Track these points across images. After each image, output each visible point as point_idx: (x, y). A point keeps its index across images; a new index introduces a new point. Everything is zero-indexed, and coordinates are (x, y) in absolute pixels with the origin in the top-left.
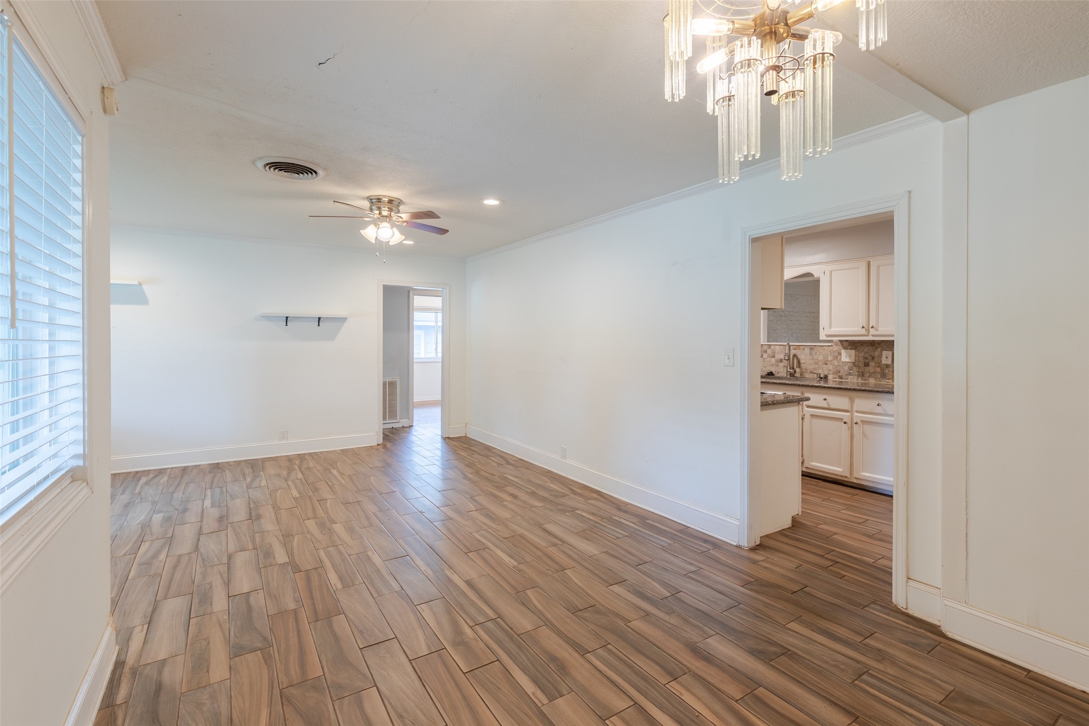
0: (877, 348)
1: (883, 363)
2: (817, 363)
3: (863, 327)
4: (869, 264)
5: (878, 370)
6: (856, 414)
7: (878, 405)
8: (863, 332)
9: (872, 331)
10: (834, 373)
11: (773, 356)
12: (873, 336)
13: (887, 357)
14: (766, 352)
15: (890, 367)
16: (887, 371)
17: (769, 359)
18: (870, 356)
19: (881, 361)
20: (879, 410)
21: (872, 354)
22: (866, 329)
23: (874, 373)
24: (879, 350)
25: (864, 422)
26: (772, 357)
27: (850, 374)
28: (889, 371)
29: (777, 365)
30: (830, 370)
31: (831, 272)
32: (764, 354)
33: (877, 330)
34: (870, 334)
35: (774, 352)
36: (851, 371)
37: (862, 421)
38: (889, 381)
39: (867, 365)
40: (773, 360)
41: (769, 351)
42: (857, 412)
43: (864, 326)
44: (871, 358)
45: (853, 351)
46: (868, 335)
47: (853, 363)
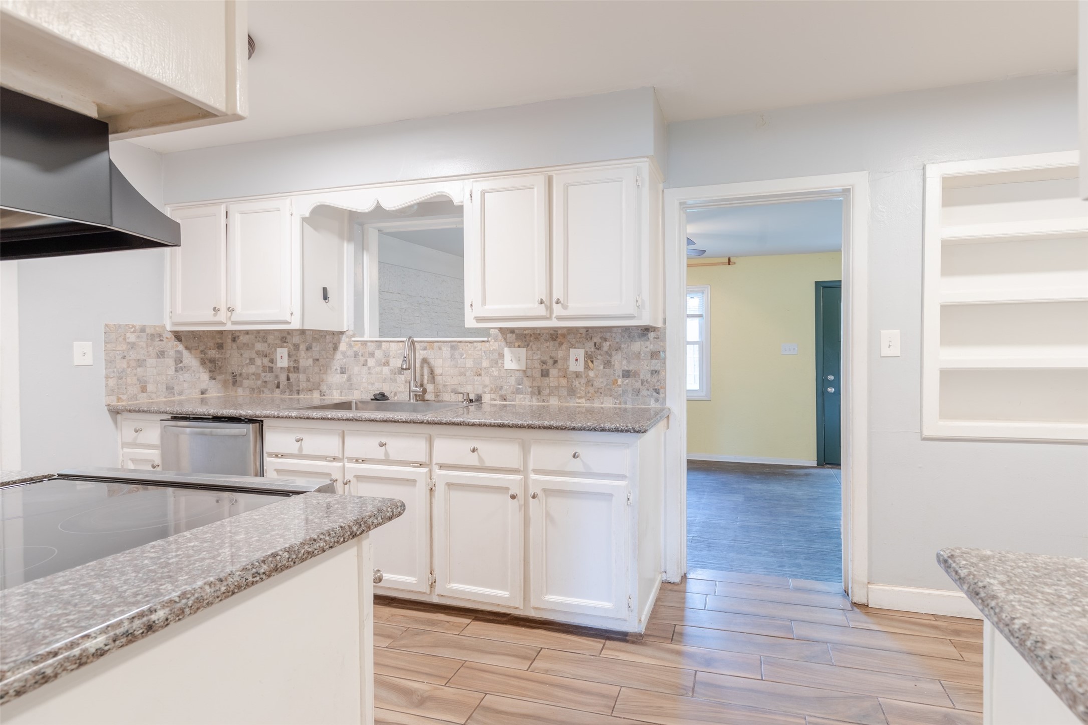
0: (561, 344)
1: (570, 370)
2: (463, 374)
3: (542, 302)
4: (550, 181)
5: (564, 382)
6: (533, 476)
7: (574, 456)
8: (542, 311)
9: (558, 310)
10: (491, 390)
11: (387, 364)
12: (559, 318)
13: (577, 360)
14: (372, 355)
15: (581, 376)
16: (576, 383)
17: (378, 369)
18: (551, 357)
19: (568, 367)
20: (576, 465)
21: (553, 355)
22: (546, 306)
23: (557, 388)
24: (564, 347)
25: (548, 492)
26: (384, 365)
27: (518, 391)
28: (580, 383)
29: (394, 380)
30: (486, 386)
31: (483, 193)
32: (369, 360)
33: (565, 307)
34: (554, 316)
35: (387, 355)
36: (520, 387)
37: (544, 490)
38: (580, 401)
39: (545, 374)
40: (386, 370)
41: (379, 354)
42: (537, 472)
43: (544, 300)
44: (551, 362)
45: (523, 351)
46: (549, 318)
47: (524, 371)
